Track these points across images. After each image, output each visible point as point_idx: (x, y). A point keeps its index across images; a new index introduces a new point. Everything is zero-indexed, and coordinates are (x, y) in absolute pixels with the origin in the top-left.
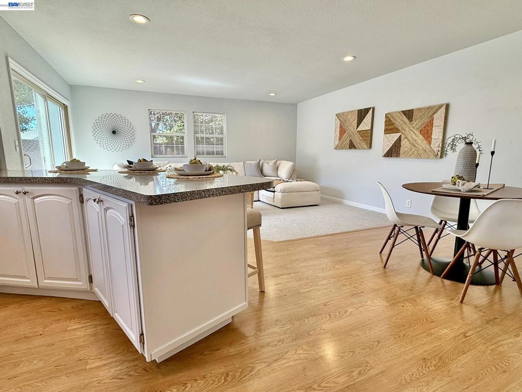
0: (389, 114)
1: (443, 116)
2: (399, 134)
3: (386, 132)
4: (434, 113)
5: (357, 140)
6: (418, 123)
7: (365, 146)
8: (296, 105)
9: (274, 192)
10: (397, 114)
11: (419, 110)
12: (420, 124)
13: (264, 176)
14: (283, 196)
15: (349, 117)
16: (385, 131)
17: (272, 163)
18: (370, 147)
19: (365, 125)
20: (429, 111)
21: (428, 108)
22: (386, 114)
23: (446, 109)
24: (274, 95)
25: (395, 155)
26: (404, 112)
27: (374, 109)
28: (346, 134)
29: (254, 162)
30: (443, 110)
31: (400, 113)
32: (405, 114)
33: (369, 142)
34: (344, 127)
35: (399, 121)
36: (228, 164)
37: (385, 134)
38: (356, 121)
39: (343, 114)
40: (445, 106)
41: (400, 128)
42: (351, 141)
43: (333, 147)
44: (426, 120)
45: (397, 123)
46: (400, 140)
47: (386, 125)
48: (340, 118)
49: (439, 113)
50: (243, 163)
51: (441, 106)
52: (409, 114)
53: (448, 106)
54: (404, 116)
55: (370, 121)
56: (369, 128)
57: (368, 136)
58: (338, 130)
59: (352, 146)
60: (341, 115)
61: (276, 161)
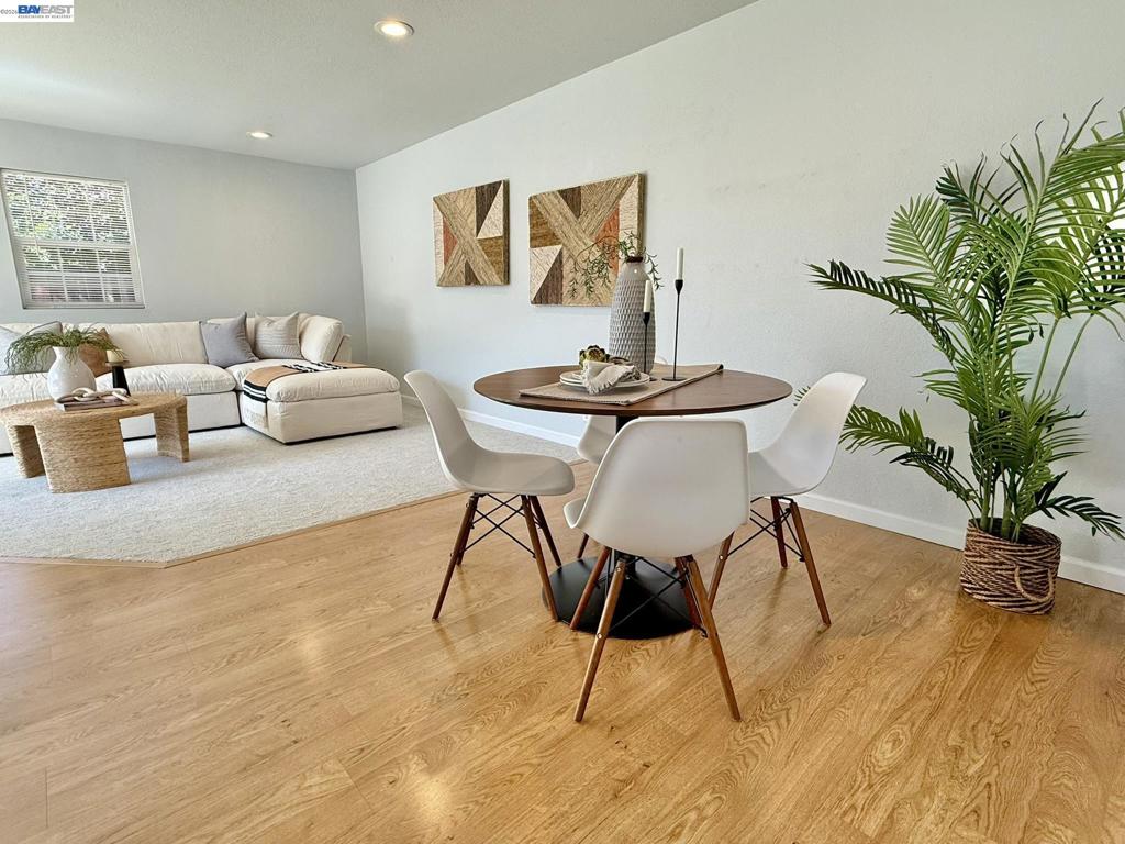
0: (535, 197)
1: (636, 203)
2: (559, 247)
3: (535, 243)
4: (619, 197)
5: (480, 263)
6: (592, 220)
7: (496, 279)
8: (353, 173)
9: (265, 400)
10: (552, 197)
11: (591, 186)
12: (594, 223)
13: (261, 359)
14: (286, 412)
15: (460, 204)
16: (531, 239)
17: (282, 322)
18: (507, 279)
19: (492, 228)
20: (609, 190)
21: (608, 183)
22: (530, 199)
23: (639, 187)
24: (267, 136)
25: (554, 298)
26: (563, 193)
27: (507, 185)
28: (457, 247)
29: (226, 322)
30: (634, 188)
31: (556, 197)
32: (565, 198)
33: (502, 266)
34: (452, 231)
35: (556, 214)
36: (88, 325)
37: (532, 247)
38: (473, 217)
39: (447, 196)
40: (637, 179)
41: (559, 233)
42: (467, 264)
43: (435, 280)
44: (604, 213)
45: (552, 220)
46: (561, 262)
47: (532, 226)
48: (443, 207)
49: (628, 195)
50: (197, 322)
51: (629, 180)
52: (572, 197)
53: (643, 180)
54: (565, 204)
55: (502, 216)
56: (499, 232)
57: (499, 254)
58: (441, 237)
59: (471, 279)
60: (444, 199)
61: (296, 317)
